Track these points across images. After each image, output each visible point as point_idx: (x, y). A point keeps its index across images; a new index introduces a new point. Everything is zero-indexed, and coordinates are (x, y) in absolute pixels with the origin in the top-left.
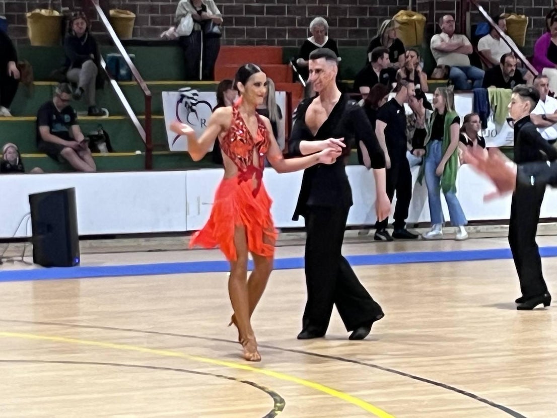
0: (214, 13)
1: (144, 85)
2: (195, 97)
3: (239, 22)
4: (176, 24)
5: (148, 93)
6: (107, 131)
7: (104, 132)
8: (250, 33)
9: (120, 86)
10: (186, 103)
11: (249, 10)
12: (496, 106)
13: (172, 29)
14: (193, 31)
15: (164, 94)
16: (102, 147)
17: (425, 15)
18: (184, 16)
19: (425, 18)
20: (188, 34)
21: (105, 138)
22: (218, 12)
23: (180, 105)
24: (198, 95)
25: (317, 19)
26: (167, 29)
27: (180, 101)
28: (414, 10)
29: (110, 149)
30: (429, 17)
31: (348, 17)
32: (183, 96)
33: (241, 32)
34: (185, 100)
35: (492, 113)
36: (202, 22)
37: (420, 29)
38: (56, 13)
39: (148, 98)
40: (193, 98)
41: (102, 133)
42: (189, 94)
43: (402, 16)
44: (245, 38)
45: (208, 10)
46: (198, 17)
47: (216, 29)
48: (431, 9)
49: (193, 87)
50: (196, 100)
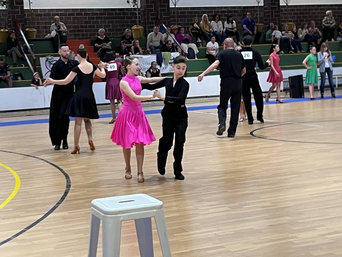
0: (64, 28)
1: (33, 55)
2: (52, 59)
3: (78, 31)
4: (50, 33)
5: (35, 58)
6: (21, 72)
7: (20, 73)
8: (82, 35)
9: (27, 56)
10: (49, 61)
11: (82, 27)
12: (165, 58)
13: (49, 35)
14: (56, 35)
15: (40, 58)
16: (19, 78)
17: (143, 27)
18: (53, 30)
19: (143, 28)
20: (54, 37)
21: (20, 75)
22: (66, 28)
23: (47, 62)
24: (53, 58)
25: (101, 29)
26: (47, 35)
27: (47, 61)
28: (139, 25)
29: (22, 79)
30: (145, 27)
31: (118, 28)
32: (48, 59)
33: (79, 35)
34: (48, 60)
35: (163, 61)
36: (59, 32)
37: (142, 32)
38: (7, 30)
39: (35, 60)
40: (51, 59)
41: (19, 73)
42: (50, 58)
43: (135, 27)
44: (81, 37)
45: (62, 28)
46: (58, 30)
47: (64, 34)
48: (146, 24)
49: (51, 55)
50: (52, 60)
